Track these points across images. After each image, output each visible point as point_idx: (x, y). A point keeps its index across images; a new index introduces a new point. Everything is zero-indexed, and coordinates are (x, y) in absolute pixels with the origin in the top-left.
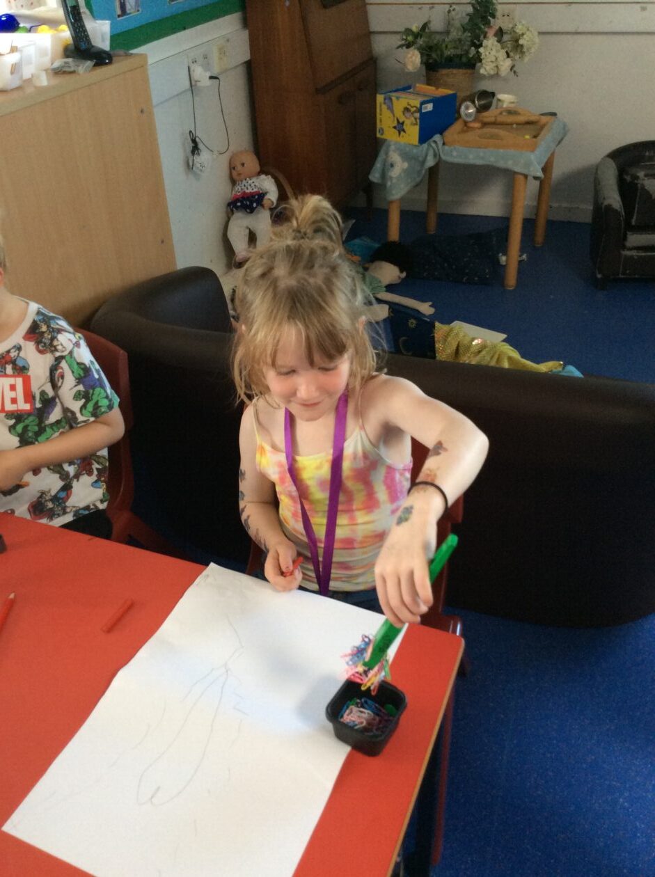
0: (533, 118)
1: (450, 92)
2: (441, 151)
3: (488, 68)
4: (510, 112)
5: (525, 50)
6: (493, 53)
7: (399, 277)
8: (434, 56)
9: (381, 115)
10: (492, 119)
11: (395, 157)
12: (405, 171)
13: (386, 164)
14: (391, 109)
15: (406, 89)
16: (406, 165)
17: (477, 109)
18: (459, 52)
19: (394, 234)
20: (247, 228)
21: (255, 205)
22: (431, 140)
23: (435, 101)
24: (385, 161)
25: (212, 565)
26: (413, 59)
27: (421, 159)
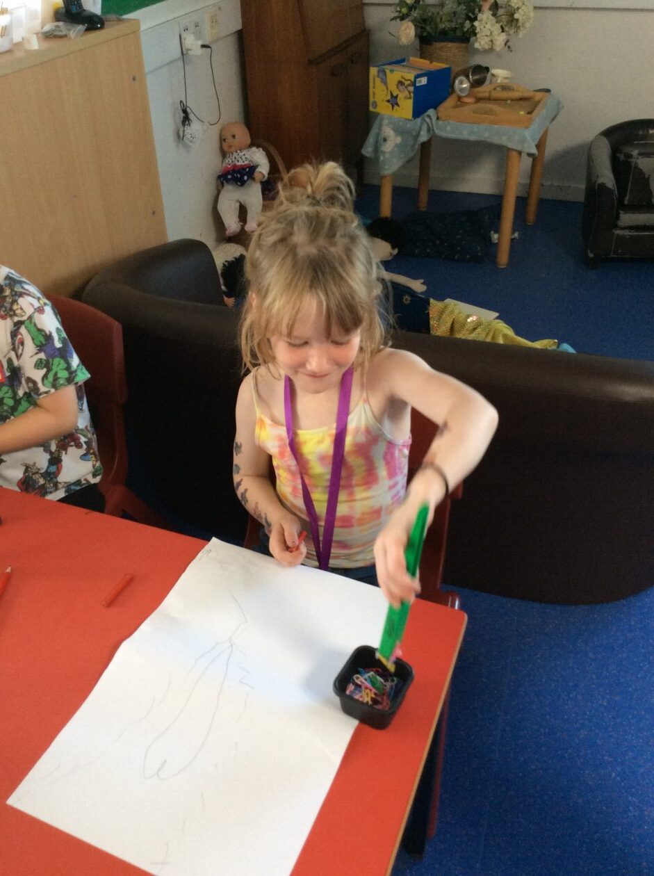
0: (526, 95)
1: (444, 66)
2: (434, 126)
3: (482, 43)
4: (505, 88)
5: (520, 24)
6: (488, 26)
7: (391, 254)
8: (428, 28)
9: (374, 88)
10: (487, 95)
11: (388, 131)
12: (397, 145)
13: (380, 138)
14: (384, 82)
15: (399, 62)
16: (399, 140)
17: (471, 83)
18: (453, 25)
19: (386, 210)
20: (238, 201)
21: (246, 178)
22: (426, 114)
23: (429, 74)
24: (378, 135)
25: (214, 539)
26: (407, 32)
27: (414, 133)
